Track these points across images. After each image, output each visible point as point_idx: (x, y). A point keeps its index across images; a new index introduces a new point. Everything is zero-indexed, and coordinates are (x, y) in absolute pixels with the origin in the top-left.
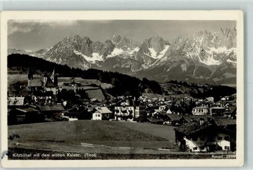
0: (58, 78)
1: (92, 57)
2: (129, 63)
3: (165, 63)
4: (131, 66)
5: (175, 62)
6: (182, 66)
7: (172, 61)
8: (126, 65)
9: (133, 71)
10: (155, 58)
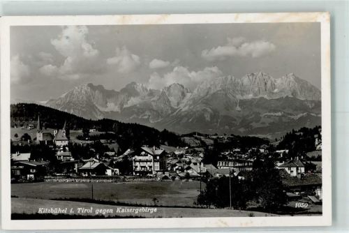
0: (71, 131)
1: (107, 107)
2: (147, 113)
3: (186, 113)
4: (149, 116)
5: (198, 111)
6: (206, 116)
7: (194, 110)
8: (145, 116)
9: (151, 122)
10: (176, 107)
